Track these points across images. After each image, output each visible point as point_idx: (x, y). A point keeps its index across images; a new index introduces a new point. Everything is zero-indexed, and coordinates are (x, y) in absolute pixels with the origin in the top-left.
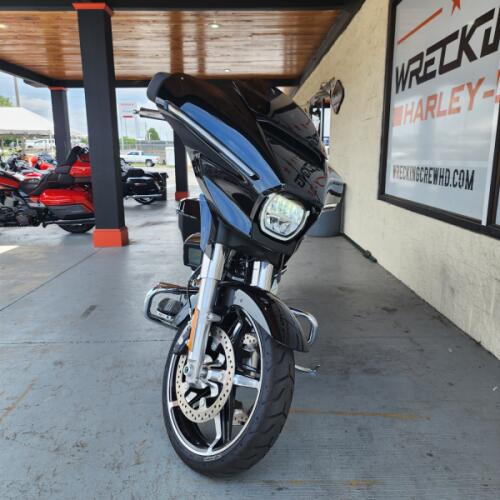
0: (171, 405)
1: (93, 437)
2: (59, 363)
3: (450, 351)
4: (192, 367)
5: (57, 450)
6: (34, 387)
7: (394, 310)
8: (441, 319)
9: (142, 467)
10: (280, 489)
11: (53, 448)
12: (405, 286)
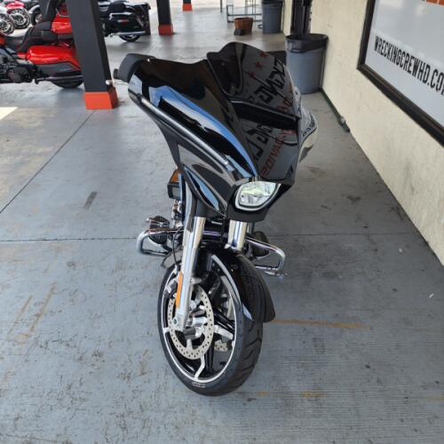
0: (165, 330)
1: (107, 346)
2: (72, 264)
3: (401, 250)
4: (179, 319)
5: (81, 359)
6: (55, 291)
7: (358, 199)
8: (398, 210)
9: (146, 377)
10: (250, 400)
11: (77, 357)
12: (371, 165)
